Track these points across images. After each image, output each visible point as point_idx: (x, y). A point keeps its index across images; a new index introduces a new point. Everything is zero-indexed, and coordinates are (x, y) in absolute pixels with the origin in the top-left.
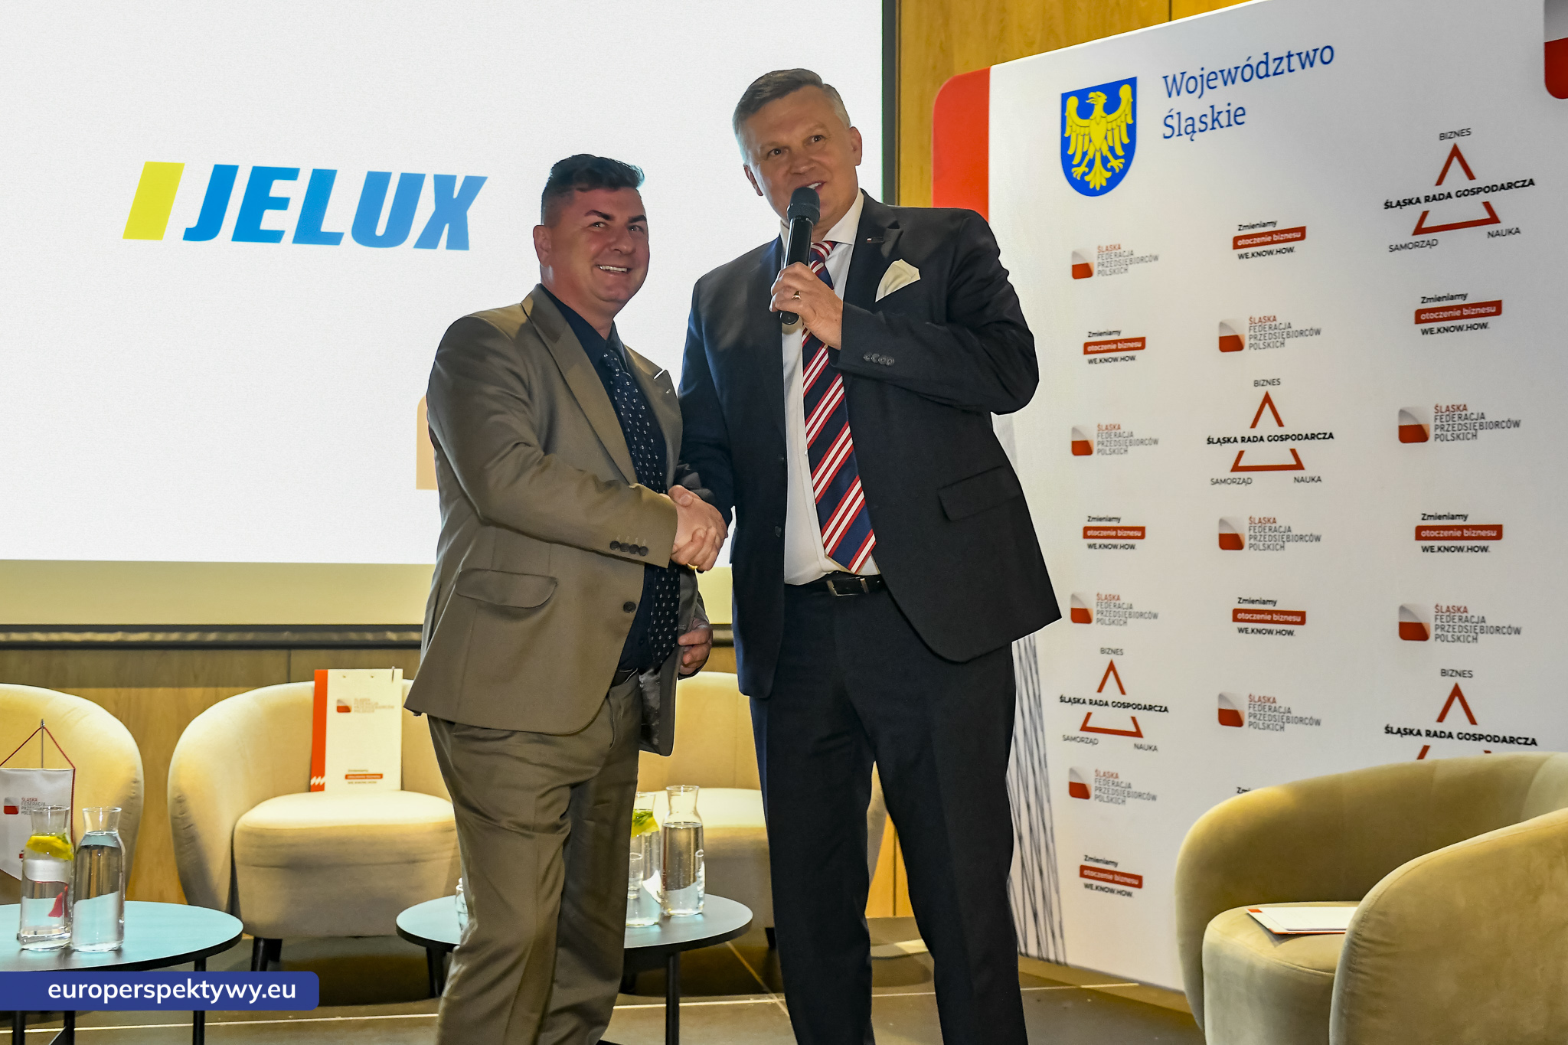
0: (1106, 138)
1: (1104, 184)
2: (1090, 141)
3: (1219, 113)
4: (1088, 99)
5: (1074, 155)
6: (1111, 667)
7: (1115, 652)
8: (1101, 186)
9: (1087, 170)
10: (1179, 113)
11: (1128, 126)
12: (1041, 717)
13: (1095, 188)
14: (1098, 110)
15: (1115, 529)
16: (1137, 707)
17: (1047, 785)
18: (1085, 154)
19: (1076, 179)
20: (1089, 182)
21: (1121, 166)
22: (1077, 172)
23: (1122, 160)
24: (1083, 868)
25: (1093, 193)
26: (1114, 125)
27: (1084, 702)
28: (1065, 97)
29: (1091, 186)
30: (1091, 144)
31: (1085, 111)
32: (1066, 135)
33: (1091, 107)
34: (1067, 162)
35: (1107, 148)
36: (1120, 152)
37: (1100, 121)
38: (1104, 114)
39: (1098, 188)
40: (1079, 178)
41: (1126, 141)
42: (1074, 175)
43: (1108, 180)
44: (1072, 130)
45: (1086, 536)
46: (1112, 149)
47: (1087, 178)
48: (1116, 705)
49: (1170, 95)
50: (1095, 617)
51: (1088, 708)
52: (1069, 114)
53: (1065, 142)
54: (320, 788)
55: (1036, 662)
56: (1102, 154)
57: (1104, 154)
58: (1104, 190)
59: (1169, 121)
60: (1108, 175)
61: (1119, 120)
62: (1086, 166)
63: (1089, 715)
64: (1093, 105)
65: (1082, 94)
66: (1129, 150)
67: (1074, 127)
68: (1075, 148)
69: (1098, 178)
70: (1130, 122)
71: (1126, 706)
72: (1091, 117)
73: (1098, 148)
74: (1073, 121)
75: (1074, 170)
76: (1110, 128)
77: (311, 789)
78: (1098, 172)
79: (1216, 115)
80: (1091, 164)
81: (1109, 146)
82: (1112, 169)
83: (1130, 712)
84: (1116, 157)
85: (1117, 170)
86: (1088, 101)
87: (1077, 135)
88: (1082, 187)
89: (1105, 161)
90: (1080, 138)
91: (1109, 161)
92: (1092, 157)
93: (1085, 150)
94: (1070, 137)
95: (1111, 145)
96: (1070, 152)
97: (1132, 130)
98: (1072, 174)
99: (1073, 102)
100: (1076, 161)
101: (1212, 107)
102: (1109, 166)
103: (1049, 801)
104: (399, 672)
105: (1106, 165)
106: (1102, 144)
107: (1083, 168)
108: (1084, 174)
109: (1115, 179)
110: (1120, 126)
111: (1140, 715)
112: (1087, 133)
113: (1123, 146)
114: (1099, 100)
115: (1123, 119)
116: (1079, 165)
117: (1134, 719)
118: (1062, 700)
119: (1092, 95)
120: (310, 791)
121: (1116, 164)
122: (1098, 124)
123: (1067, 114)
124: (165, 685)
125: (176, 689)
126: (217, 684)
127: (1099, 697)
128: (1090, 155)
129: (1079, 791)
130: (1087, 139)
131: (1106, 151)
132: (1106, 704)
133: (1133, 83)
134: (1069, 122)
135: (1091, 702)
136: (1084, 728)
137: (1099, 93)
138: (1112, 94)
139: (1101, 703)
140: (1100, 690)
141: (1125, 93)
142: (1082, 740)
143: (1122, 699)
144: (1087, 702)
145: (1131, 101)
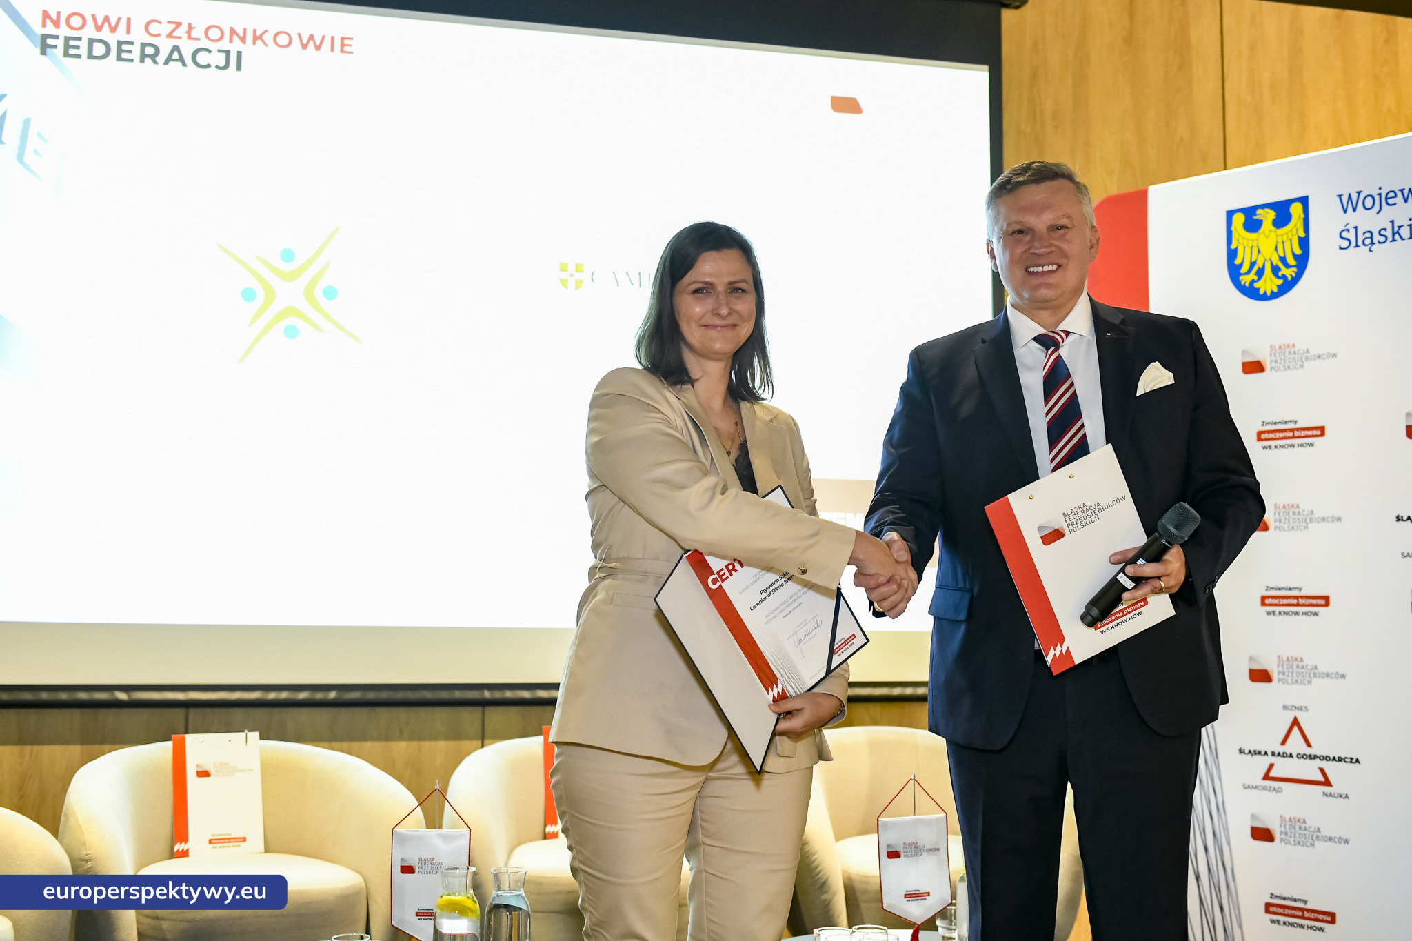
0: (1276, 249)
1: (1275, 290)
2: (1259, 252)
3: (1399, 227)
4: (1255, 215)
5: (1241, 266)
6: (1296, 722)
7: (1299, 709)
8: (1272, 292)
9: (1256, 278)
10: (1355, 227)
11: (1300, 239)
12: (1218, 767)
13: (1265, 293)
14: (1267, 225)
15: (1296, 597)
16: (1326, 758)
17: (1226, 830)
18: (1253, 264)
19: (1244, 286)
20: (1258, 289)
21: (1294, 275)
22: (1246, 280)
23: (1295, 269)
24: (1268, 906)
25: (1264, 298)
26: (1285, 238)
27: (1265, 753)
28: (1230, 214)
29: (1262, 292)
30: (1260, 255)
31: (1253, 225)
32: (1233, 247)
33: (1260, 223)
34: (1234, 271)
35: (1277, 258)
36: (1291, 261)
37: (1269, 234)
38: (1273, 229)
39: (1269, 293)
40: (1247, 285)
41: (1298, 252)
42: (1243, 283)
43: (1279, 287)
44: (1238, 243)
45: (1263, 604)
46: (1283, 260)
47: (1256, 285)
48: (1300, 756)
49: (1345, 211)
50: (1275, 677)
51: (1270, 759)
52: (1235, 228)
53: (1232, 254)
54: (555, 835)
56: (1272, 264)
57: (1275, 264)
58: (1274, 296)
59: (1345, 234)
60: (1280, 282)
61: (1290, 235)
62: (1255, 274)
63: (1271, 766)
64: (1262, 221)
65: (1249, 212)
66: (1302, 261)
67: (1241, 240)
68: (1244, 258)
69: (1268, 284)
70: (1302, 235)
71: (1311, 757)
72: (1261, 231)
73: (1268, 258)
74: (1239, 235)
75: (1241, 278)
76: (1280, 240)
77: (546, 836)
78: (1268, 280)
79: (1396, 229)
80: (1260, 273)
81: (1279, 257)
82: (1284, 277)
83: (1318, 763)
84: (1288, 266)
85: (1289, 278)
86: (1255, 217)
87: (1244, 248)
88: (1251, 292)
89: (1275, 270)
90: (1248, 251)
91: (1280, 270)
92: (1261, 267)
93: (1253, 260)
94: (1236, 250)
95: (1282, 255)
96: (1238, 262)
97: (1304, 243)
98: (1240, 282)
99: (1239, 219)
100: (1245, 269)
101: (1392, 221)
102: (1280, 274)
103: (1229, 844)
105: (1278, 273)
106: (1272, 254)
107: (1252, 276)
108: (1253, 282)
109: (1286, 286)
110: (1291, 240)
111: (1327, 766)
112: (1255, 244)
113: (1295, 256)
114: (1268, 216)
115: (1294, 231)
116: (1248, 273)
117: (1322, 770)
118: (1241, 751)
119: (1259, 211)
120: (545, 839)
121: (1289, 273)
122: (1267, 237)
123: (1233, 228)
124: (373, 739)
125: (383, 743)
126: (420, 739)
127: (1282, 749)
128: (1259, 264)
129: (1262, 834)
130: (1255, 251)
131: (1276, 261)
132: (1291, 755)
133: (1304, 201)
134: (1235, 236)
135: (1273, 754)
136: (1267, 777)
137: (1267, 210)
138: (1282, 212)
139: (1284, 755)
140: (1283, 743)
141: (1296, 209)
142: (1264, 788)
143: (1308, 751)
144: (1269, 753)
145: (1303, 216)
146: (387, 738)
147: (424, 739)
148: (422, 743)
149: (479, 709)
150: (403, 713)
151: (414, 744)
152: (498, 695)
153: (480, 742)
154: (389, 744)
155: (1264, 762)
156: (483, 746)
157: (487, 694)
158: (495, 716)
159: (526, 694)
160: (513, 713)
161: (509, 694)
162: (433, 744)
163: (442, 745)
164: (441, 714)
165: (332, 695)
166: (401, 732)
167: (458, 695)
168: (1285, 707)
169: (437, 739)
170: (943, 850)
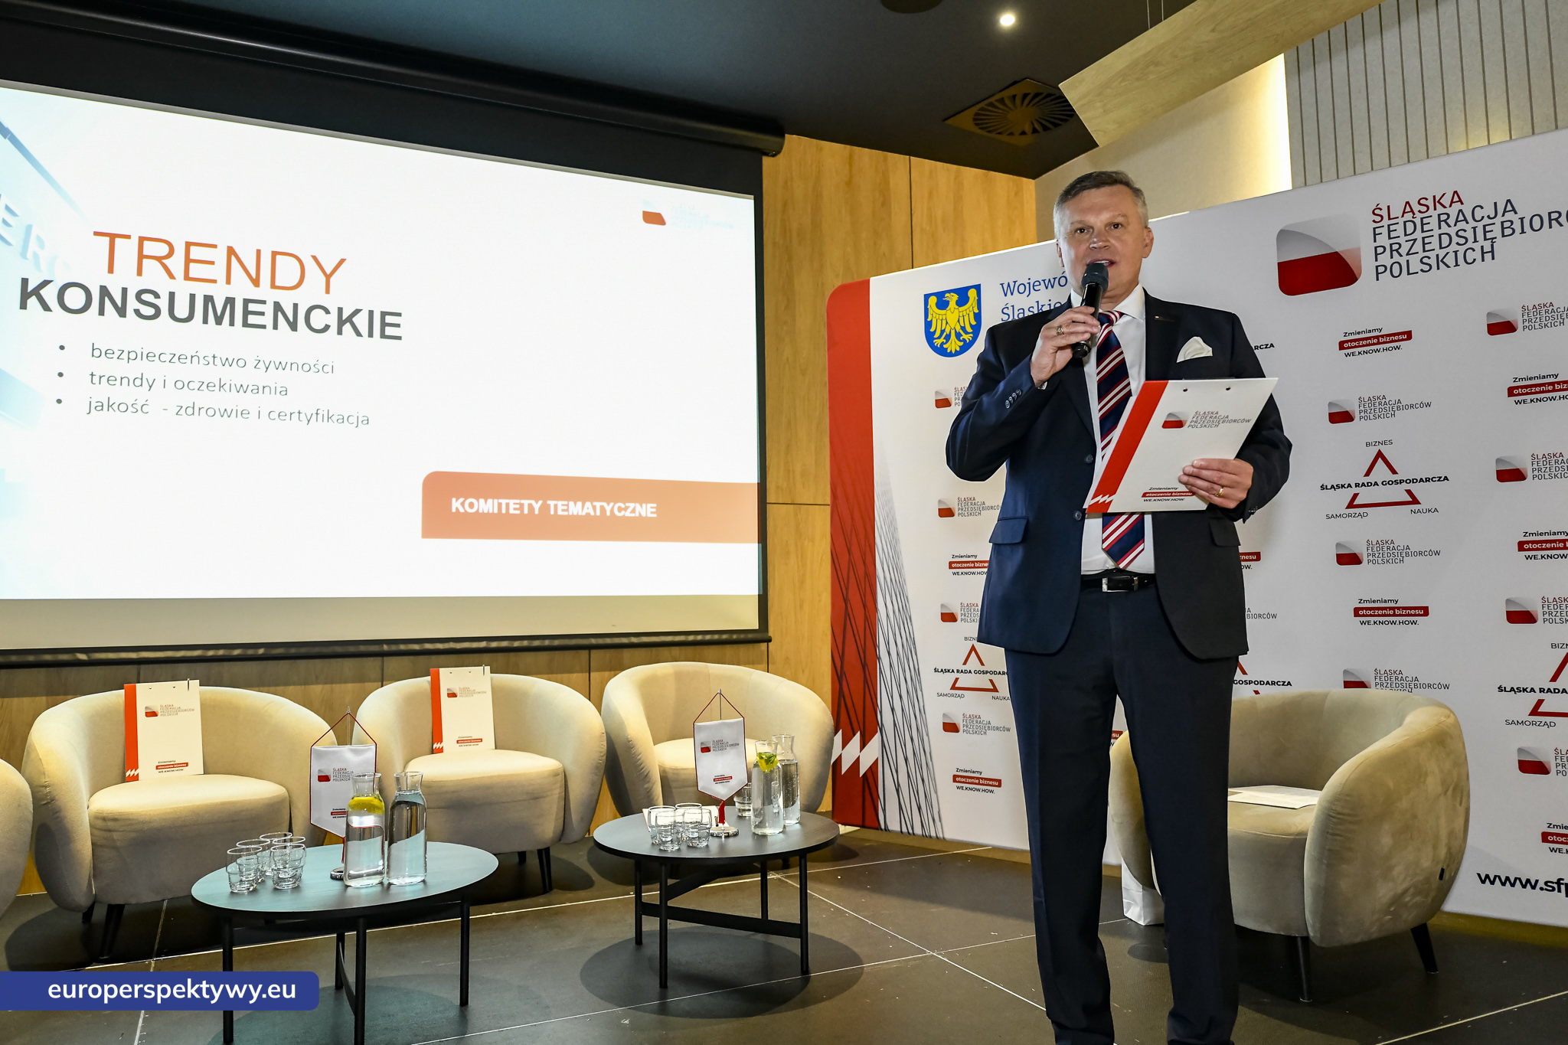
0: (959, 321)
1: (958, 349)
2: (947, 323)
3: (1042, 306)
4: (945, 297)
5: (935, 331)
6: (973, 649)
7: (975, 639)
8: (956, 351)
9: (945, 341)
10: (1013, 306)
11: (975, 314)
12: (920, 682)
13: (951, 352)
14: (952, 304)
15: (973, 562)
16: (994, 673)
17: (926, 726)
18: (943, 331)
19: (936, 347)
20: (946, 349)
21: (971, 339)
22: (938, 342)
23: (972, 335)
24: (955, 777)
25: (951, 355)
26: (965, 313)
27: (953, 671)
28: (927, 297)
29: (949, 351)
30: (948, 325)
31: (942, 304)
32: (929, 320)
33: (947, 303)
34: (930, 337)
35: (960, 328)
36: (969, 329)
37: (954, 311)
38: (957, 307)
39: (953, 352)
40: (938, 346)
41: (974, 323)
42: (936, 345)
43: (961, 347)
44: (933, 317)
45: (953, 568)
46: (963, 328)
47: (945, 346)
48: (977, 672)
49: (1006, 295)
50: (959, 618)
51: (956, 675)
52: (932, 307)
53: (928, 324)
54: (441, 750)
55: (915, 648)
56: (956, 331)
57: (958, 331)
58: (957, 353)
59: (1005, 311)
60: (961, 344)
61: (968, 311)
62: (944, 339)
63: (957, 679)
64: (949, 301)
65: (940, 295)
66: (977, 329)
67: (934, 315)
68: (936, 328)
69: (953, 345)
70: (977, 311)
71: (984, 672)
72: (947, 309)
73: (953, 328)
74: (933, 311)
75: (935, 341)
76: (961, 315)
77: (433, 751)
78: (953, 342)
79: (1040, 307)
80: (948, 337)
81: (961, 326)
82: (964, 340)
83: (988, 676)
84: (967, 333)
85: (968, 341)
86: (944, 299)
87: (937, 319)
88: (942, 351)
89: (958, 335)
90: (939, 322)
91: (961, 336)
92: (948, 333)
93: (943, 329)
94: (931, 320)
95: (963, 325)
96: (932, 330)
97: (978, 317)
98: (934, 344)
99: (933, 300)
100: (936, 336)
101: (1038, 302)
102: (961, 338)
103: (928, 735)
104: (488, 668)
105: (959, 338)
106: (956, 325)
107: (942, 340)
108: (943, 343)
109: (966, 347)
110: (969, 315)
111: (995, 678)
112: (944, 318)
113: (971, 326)
114: (953, 298)
115: (971, 310)
116: (939, 338)
117: (991, 681)
118: (936, 670)
119: (947, 295)
120: (433, 753)
121: (967, 337)
122: (952, 313)
123: (929, 307)
124: (294, 684)
125: (303, 687)
126: (332, 683)
127: (964, 668)
128: (947, 331)
129: (951, 727)
130: (944, 322)
131: (958, 329)
132: (970, 672)
133: (978, 288)
134: (930, 312)
135: (958, 671)
136: (953, 687)
137: (952, 294)
138: (962, 295)
139: (965, 672)
140: (965, 663)
141: (972, 293)
142: (952, 695)
143: (982, 668)
144: (955, 671)
145: (977, 298)
146: (306, 683)
147: (336, 683)
148: (334, 685)
149: (380, 658)
150: (318, 663)
151: (328, 686)
152: (394, 648)
153: (380, 683)
154: (307, 687)
155: (952, 677)
156: (382, 686)
157: (385, 647)
158: (392, 663)
159: (416, 647)
160: (406, 661)
161: (402, 647)
162: (343, 685)
163: (350, 686)
164: (348, 664)
165: (261, 651)
166: (317, 678)
167: (362, 648)
168: (966, 639)
169: (346, 682)
170: (742, 745)
